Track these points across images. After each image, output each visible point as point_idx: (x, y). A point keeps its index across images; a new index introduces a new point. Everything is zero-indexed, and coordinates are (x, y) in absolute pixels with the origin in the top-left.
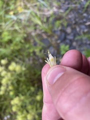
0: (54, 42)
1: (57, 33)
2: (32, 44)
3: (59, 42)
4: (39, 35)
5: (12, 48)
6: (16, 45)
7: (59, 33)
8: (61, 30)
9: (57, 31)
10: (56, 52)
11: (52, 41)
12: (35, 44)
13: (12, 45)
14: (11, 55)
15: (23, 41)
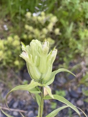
0: (70, 84)
1: (79, 89)
2: (72, 61)
3: (70, 90)
4: (80, 69)
5: (71, 39)
6: (74, 44)
7: (79, 92)
8: (81, 94)
9: (81, 90)
10: (60, 85)
11: (71, 83)
12: (71, 64)
13: (74, 40)
14: (64, 38)
15: (77, 51)
